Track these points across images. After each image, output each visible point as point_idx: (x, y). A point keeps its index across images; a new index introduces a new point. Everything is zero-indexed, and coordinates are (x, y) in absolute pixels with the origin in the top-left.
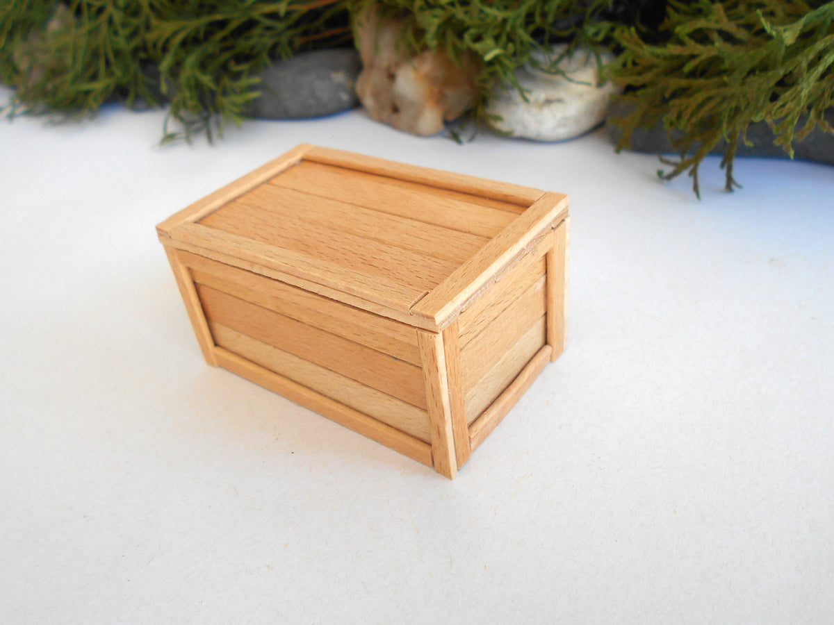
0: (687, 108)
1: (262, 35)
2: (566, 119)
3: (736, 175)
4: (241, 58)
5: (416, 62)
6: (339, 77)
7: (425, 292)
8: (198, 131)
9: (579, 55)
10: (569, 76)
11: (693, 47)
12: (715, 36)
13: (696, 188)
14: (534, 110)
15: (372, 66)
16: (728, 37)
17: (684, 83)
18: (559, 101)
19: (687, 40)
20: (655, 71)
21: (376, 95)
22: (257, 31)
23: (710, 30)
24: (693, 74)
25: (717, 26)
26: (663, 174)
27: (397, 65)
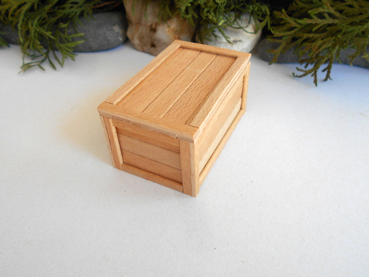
0: (314, 47)
1: (72, 7)
2: (243, 49)
4: (66, 19)
6: (117, 29)
8: (43, 61)
10: (245, 29)
11: (316, 20)
12: (326, 15)
13: (315, 82)
14: (229, 46)
15: (139, 23)
16: (332, 16)
17: (311, 35)
18: (240, 41)
19: (314, 16)
20: (296, 30)
21: (141, 38)
22: (68, 5)
23: (324, 12)
24: (316, 32)
25: (327, 11)
26: (295, 75)
27: (157, 24)
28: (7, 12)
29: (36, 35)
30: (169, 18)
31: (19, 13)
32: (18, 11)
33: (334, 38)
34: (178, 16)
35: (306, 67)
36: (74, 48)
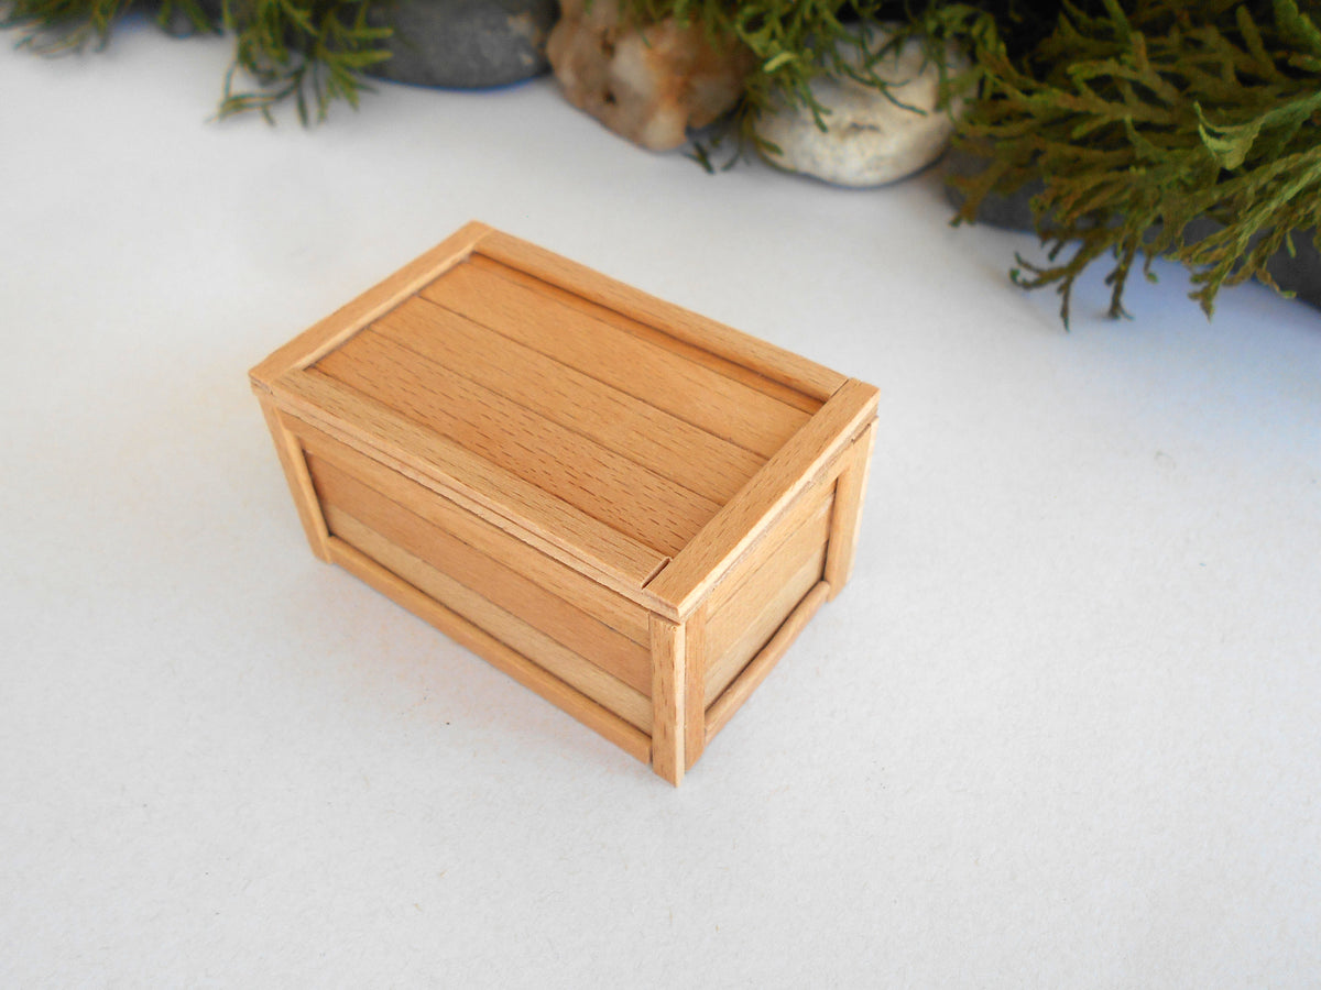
0: (1069, 193)
2: (880, 158)
3: (1125, 301)
5: (649, 34)
6: (521, 26)
7: (665, 558)
8: (281, 97)
9: (912, 51)
10: (891, 90)
11: (1090, 101)
12: (1127, 91)
13: (1065, 313)
14: (832, 139)
15: (578, 19)
16: (1146, 95)
17: (1070, 151)
18: (874, 129)
19: (1083, 87)
20: (1028, 122)
21: (580, 69)
23: (1121, 80)
24: (1086, 143)
25: (1134, 76)
26: (1019, 279)
27: (620, 33)
30: (649, 21)
35: (1052, 256)
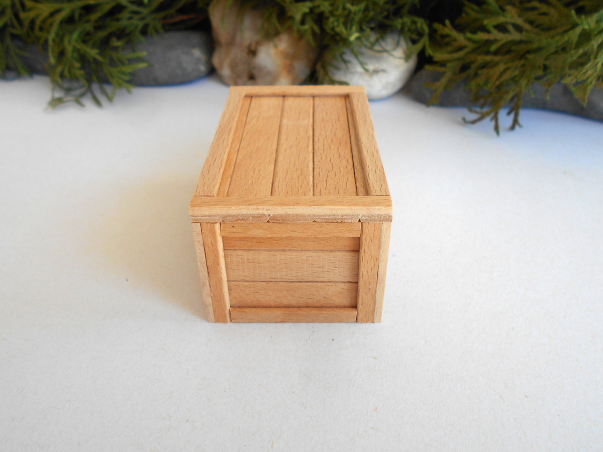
0: (493, 75)
1: (131, 18)
2: (388, 84)
3: (521, 119)
4: (121, 34)
5: (276, 41)
6: (197, 53)
8: (83, 95)
11: (496, 35)
12: (510, 28)
13: (497, 129)
14: (366, 77)
15: (231, 43)
16: (518, 29)
17: (488, 58)
18: (384, 71)
19: (492, 29)
20: (466, 50)
21: (233, 67)
22: (125, 15)
23: (507, 23)
24: (496, 53)
25: (512, 21)
26: (467, 120)
27: (258, 43)
28: (32, 22)
29: (76, 55)
30: (277, 34)
31: (51, 25)
32: (50, 20)
33: (522, 62)
34: (290, 30)
36: (131, 74)
